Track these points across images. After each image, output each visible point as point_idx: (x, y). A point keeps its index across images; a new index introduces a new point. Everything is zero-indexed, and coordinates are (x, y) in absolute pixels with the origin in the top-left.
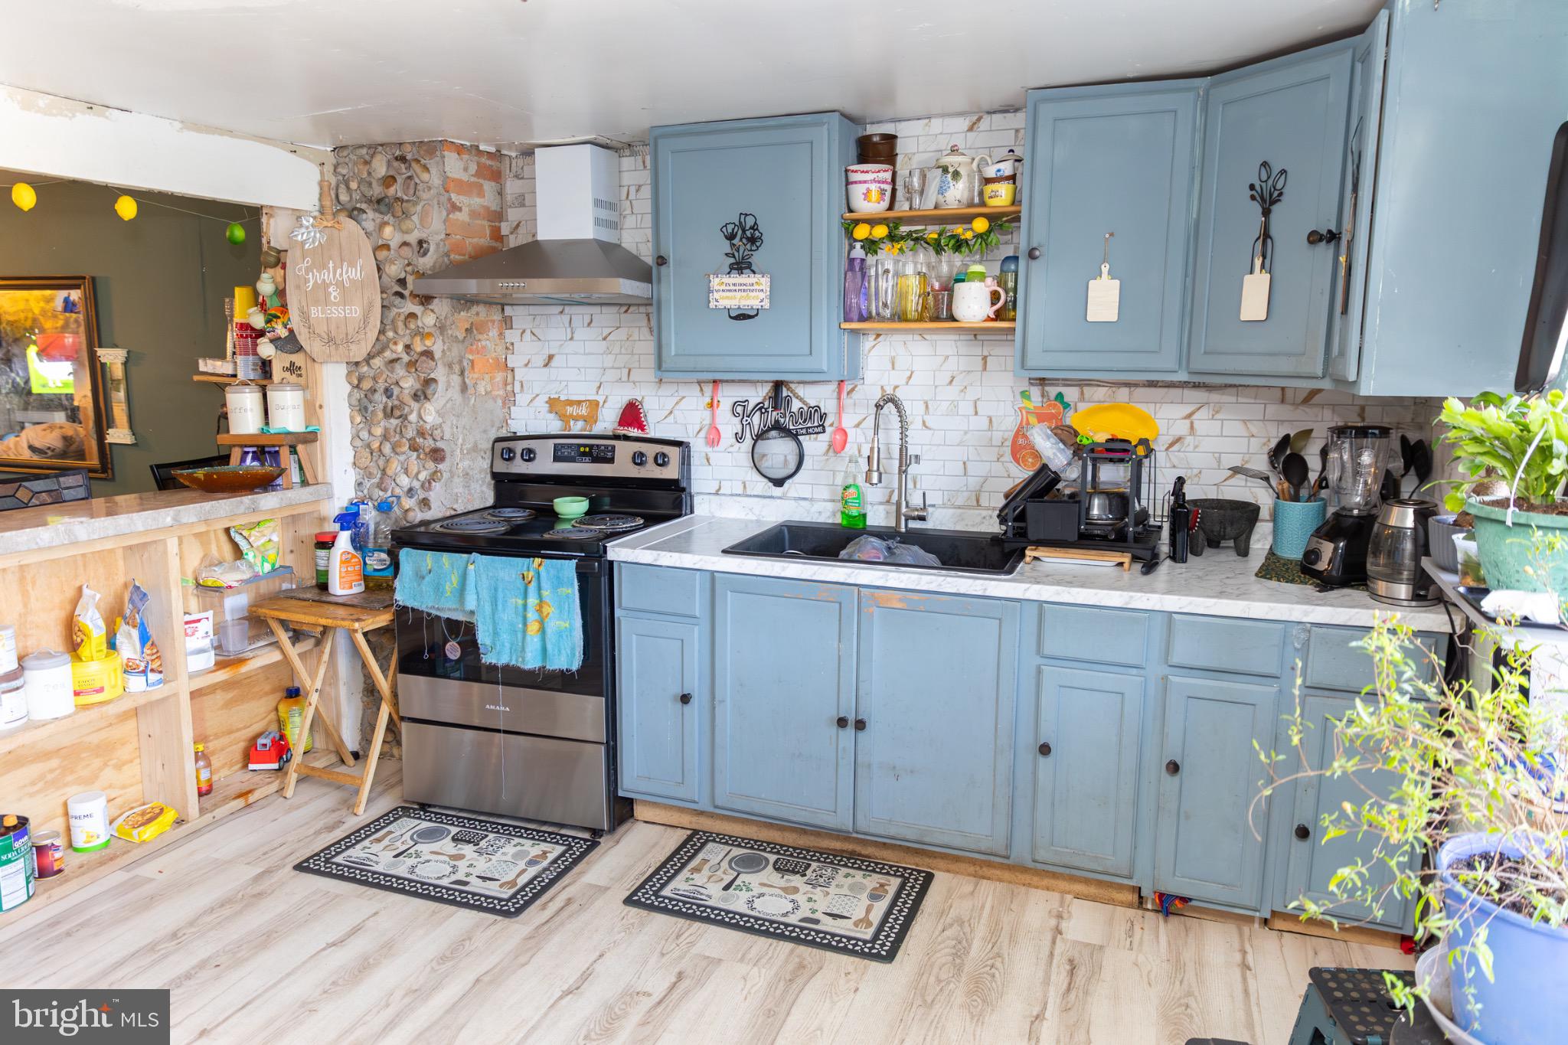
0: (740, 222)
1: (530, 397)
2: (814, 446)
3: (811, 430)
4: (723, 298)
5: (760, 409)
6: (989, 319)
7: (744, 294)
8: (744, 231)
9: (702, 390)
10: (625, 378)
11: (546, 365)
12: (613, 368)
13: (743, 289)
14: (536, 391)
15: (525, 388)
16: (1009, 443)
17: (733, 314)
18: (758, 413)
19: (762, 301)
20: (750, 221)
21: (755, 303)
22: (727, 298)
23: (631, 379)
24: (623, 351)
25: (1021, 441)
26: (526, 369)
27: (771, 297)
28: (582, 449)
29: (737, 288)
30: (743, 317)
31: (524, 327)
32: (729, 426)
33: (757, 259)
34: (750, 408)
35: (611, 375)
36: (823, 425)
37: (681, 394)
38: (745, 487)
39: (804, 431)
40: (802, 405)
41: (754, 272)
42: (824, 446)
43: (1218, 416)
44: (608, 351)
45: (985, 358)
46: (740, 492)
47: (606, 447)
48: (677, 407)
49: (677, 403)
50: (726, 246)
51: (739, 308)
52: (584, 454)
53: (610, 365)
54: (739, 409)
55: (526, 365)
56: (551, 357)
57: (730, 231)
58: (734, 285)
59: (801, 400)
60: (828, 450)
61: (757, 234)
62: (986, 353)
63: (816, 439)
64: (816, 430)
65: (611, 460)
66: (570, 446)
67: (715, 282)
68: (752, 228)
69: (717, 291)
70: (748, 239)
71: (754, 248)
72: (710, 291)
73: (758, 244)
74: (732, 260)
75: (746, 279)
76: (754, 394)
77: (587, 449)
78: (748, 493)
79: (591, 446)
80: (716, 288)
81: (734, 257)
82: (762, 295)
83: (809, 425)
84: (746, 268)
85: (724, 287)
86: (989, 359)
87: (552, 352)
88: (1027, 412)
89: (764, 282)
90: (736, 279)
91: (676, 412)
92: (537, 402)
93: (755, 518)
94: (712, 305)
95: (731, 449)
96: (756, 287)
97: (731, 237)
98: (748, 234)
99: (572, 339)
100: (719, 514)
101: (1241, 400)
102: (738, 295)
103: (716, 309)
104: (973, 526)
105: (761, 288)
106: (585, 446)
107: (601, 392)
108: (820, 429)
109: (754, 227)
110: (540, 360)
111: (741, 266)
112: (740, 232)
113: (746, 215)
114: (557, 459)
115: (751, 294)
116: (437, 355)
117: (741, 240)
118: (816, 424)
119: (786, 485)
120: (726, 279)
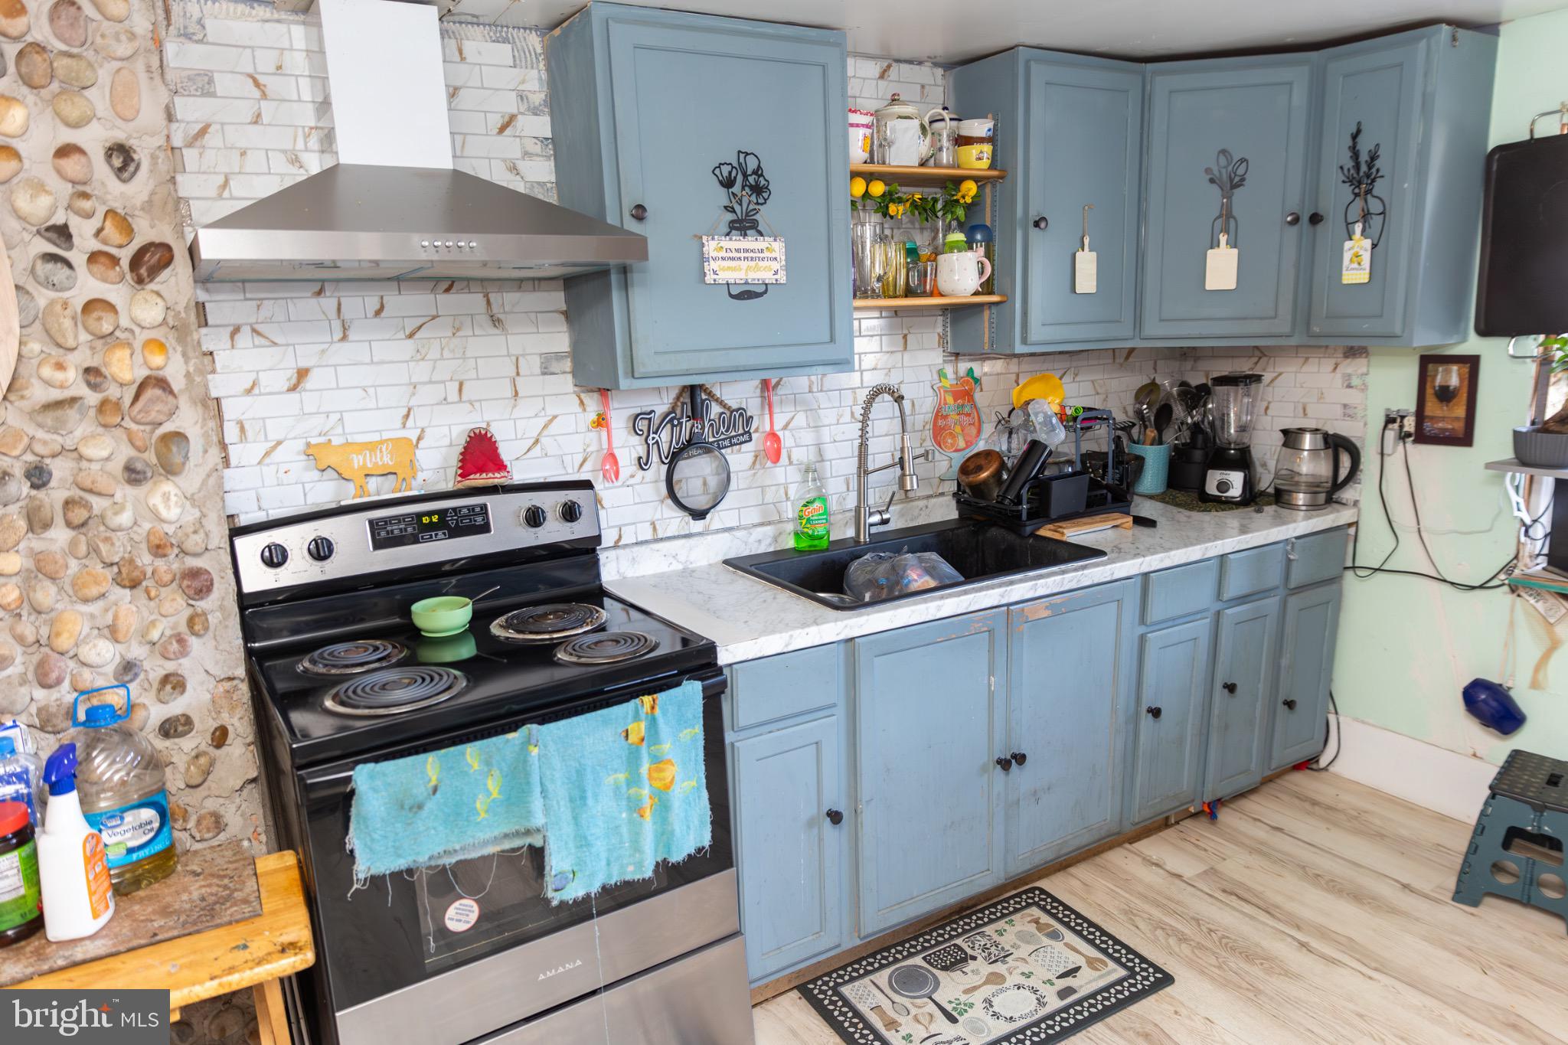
0: (740, 164)
1: (261, 448)
2: (739, 459)
3: (735, 441)
4: (723, 269)
5: (671, 421)
6: (976, 293)
7: (753, 264)
8: (745, 176)
9: (582, 403)
10: (453, 396)
11: (293, 389)
12: (431, 382)
13: (750, 256)
14: (274, 436)
15: (250, 433)
16: (930, 426)
17: (735, 291)
18: (669, 426)
19: (776, 273)
20: (752, 164)
21: (768, 276)
22: (729, 268)
23: (464, 398)
24: (446, 354)
25: (940, 423)
26: (249, 399)
27: (788, 268)
28: (426, 520)
29: (742, 255)
30: (747, 294)
31: (239, 321)
32: (628, 447)
33: (765, 215)
34: (657, 422)
35: (427, 394)
36: (749, 432)
37: (550, 412)
38: (655, 529)
39: (727, 443)
40: (722, 410)
41: (761, 234)
42: (749, 458)
43: (1077, 379)
44: (420, 356)
45: (905, 337)
46: (649, 536)
47: (471, 508)
48: (545, 433)
49: (545, 427)
50: (721, 196)
51: (746, 283)
52: (432, 527)
53: (426, 379)
54: (642, 425)
55: (249, 391)
56: (302, 374)
57: (725, 174)
58: (738, 250)
59: (721, 403)
60: (754, 463)
61: (763, 182)
62: (905, 332)
63: (739, 451)
64: (742, 439)
65: (485, 528)
66: (399, 518)
67: (711, 247)
68: (755, 172)
69: (714, 259)
70: (751, 187)
71: (761, 201)
72: (703, 259)
73: (765, 195)
74: (730, 217)
75: (750, 242)
76: (659, 401)
77: (435, 519)
78: (660, 536)
79: (442, 513)
80: (713, 254)
81: (734, 211)
82: (775, 266)
83: (733, 433)
84: (751, 228)
85: (723, 254)
86: (909, 337)
87: (303, 363)
88: (945, 391)
89: (778, 248)
90: (737, 242)
91: (543, 440)
92: (278, 455)
93: (680, 567)
94: (709, 279)
95: (631, 481)
96: (766, 254)
97: (728, 183)
98: (751, 179)
99: (344, 338)
100: (630, 573)
101: (1091, 363)
102: (744, 264)
103: (715, 284)
104: (912, 520)
105: (774, 255)
106: (430, 514)
107: (410, 423)
108: (746, 437)
109: (758, 172)
110: (282, 379)
111: (743, 225)
112: (740, 178)
113: (747, 154)
114: (379, 544)
115: (761, 263)
116: (177, 383)
117: (743, 188)
118: (741, 431)
119: (708, 516)
120: (726, 243)
